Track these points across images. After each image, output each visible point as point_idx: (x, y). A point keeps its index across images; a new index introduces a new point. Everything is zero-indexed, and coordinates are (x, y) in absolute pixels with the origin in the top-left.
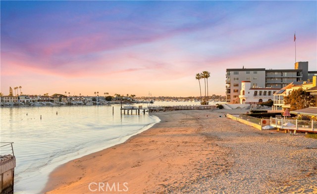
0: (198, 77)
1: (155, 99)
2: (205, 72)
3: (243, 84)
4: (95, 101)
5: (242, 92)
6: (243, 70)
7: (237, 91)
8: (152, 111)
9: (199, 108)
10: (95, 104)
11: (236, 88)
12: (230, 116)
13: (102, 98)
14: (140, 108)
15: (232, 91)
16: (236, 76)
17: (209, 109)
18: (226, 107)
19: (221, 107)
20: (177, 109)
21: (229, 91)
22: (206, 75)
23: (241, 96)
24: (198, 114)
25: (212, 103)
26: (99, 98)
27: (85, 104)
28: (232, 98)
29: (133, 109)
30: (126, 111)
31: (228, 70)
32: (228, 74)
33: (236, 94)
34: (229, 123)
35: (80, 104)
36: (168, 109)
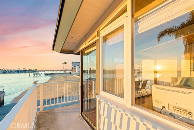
0: (63, 64)
1: (45, 71)
2: (65, 62)
3: (77, 66)
4: (18, 72)
5: (76, 69)
6: (77, 62)
7: (75, 68)
8: (46, 75)
9: (63, 73)
10: (18, 73)
11: (75, 67)
12: (74, 75)
13: (22, 70)
14: (41, 74)
15: (74, 68)
16: (75, 64)
17: (67, 73)
18: (72, 73)
19: (70, 73)
20: (56, 74)
21: (73, 68)
22: (65, 63)
23: (76, 70)
24: (63, 75)
25: (67, 72)
26: (20, 70)
27: (13, 73)
28: (74, 70)
29: (38, 74)
30: (35, 75)
31: (72, 62)
32: (72, 63)
33: (75, 69)
34: (74, 77)
35: (10, 73)
36: (52, 74)
